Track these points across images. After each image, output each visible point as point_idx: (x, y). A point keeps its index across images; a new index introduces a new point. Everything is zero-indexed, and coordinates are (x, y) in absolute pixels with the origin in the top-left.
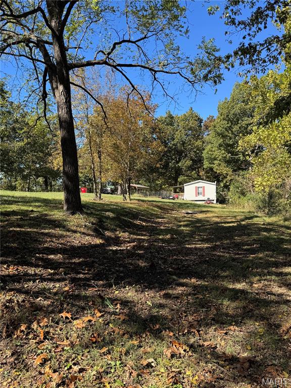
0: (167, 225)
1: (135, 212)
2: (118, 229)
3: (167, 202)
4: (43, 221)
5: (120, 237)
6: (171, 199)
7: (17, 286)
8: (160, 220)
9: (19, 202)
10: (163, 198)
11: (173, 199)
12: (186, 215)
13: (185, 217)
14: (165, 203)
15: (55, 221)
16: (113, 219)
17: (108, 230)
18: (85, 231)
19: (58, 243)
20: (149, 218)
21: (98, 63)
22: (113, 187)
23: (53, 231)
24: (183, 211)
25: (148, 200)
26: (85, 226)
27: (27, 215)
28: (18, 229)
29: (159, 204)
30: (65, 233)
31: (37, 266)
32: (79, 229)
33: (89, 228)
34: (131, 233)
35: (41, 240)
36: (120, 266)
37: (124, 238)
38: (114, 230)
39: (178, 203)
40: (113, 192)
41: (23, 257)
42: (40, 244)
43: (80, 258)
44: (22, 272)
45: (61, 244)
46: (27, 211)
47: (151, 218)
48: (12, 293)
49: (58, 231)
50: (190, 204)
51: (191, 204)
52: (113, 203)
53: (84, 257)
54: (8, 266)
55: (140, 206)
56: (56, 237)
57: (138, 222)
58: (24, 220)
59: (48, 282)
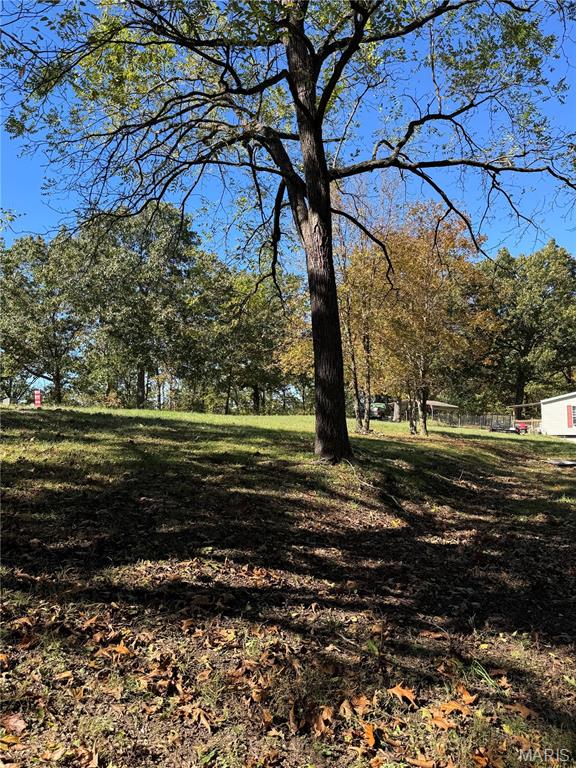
0: (525, 491)
1: (447, 459)
2: (426, 497)
3: (505, 439)
4: (281, 475)
5: (436, 516)
6: (512, 432)
7: (278, 613)
8: (505, 479)
9: (226, 435)
10: (493, 430)
11: (517, 432)
12: (559, 469)
13: (559, 473)
14: (503, 442)
15: (304, 476)
16: (410, 474)
17: (407, 498)
18: (363, 498)
19: (322, 523)
20: (480, 474)
21: (381, 165)
22: (382, 405)
23: (306, 496)
24: (550, 460)
25: (462, 435)
26: (362, 488)
27: (252, 463)
28: (244, 490)
29: (491, 443)
30: (328, 502)
31: (301, 571)
32: (351, 494)
33: (370, 493)
34: (455, 507)
35: (290, 513)
36: (465, 582)
37: (443, 518)
38: (419, 500)
39: (531, 441)
40: (384, 415)
41: (270, 550)
42: (291, 523)
43: (375, 558)
44: (279, 584)
45: (328, 524)
46: (249, 454)
47: (484, 475)
48: (275, 628)
49: (314, 497)
50: (558, 444)
51: (561, 444)
52: (394, 440)
53: (382, 558)
54: (251, 568)
55: (452, 447)
56: (314, 509)
57: (461, 483)
58: (248, 472)
59: (333, 610)
